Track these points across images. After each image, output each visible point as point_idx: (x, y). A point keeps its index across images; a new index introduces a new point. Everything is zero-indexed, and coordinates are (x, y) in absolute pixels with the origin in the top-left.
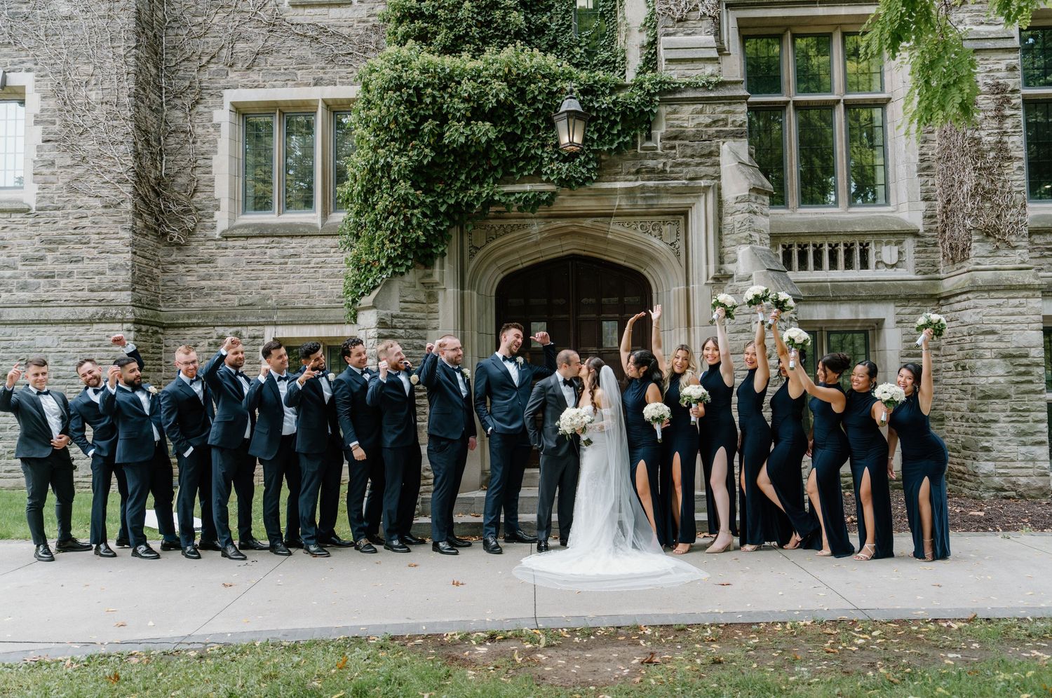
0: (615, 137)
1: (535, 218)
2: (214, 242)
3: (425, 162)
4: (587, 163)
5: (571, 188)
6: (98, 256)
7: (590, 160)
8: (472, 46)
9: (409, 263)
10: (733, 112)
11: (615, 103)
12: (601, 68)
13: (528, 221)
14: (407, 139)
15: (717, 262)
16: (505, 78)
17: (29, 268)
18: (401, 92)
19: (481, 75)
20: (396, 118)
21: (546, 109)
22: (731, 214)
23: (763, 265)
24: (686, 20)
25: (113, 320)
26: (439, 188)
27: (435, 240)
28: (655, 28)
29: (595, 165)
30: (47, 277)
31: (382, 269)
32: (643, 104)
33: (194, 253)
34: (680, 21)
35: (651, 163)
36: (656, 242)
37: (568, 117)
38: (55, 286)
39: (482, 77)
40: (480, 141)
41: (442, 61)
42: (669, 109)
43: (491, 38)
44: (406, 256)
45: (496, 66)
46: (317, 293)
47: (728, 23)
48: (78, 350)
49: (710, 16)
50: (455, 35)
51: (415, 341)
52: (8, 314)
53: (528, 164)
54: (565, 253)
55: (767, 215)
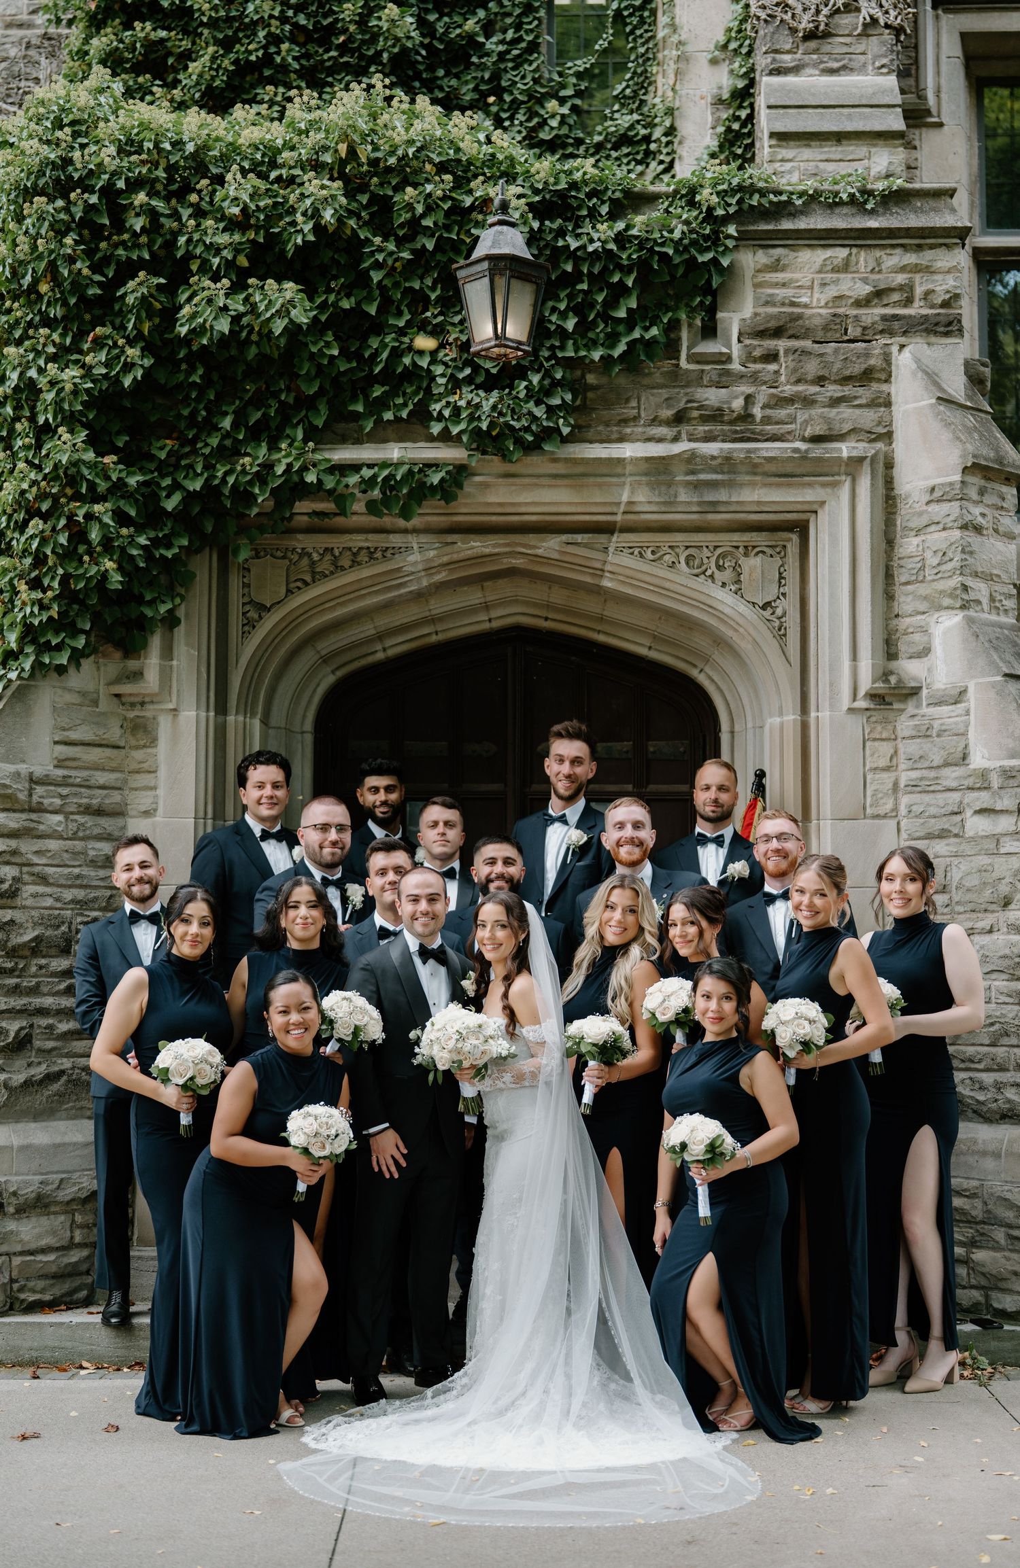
0: (621, 328)
1: (415, 531)
3: (127, 382)
4: (549, 393)
5: (505, 456)
7: (556, 384)
8: (281, 90)
9: (80, 642)
10: (928, 270)
11: (621, 239)
12: (614, 154)
13: (396, 540)
14: (82, 322)
15: (880, 653)
16: (338, 171)
18: (69, 202)
19: (280, 161)
20: (52, 267)
21: (444, 252)
22: (918, 532)
23: (992, 663)
24: (827, 35)
26: (163, 449)
27: (151, 584)
28: (749, 54)
29: (568, 397)
31: (10, 655)
32: (694, 243)
34: (810, 36)
35: (712, 396)
36: (724, 599)
37: (492, 274)
39: (283, 166)
40: (271, 332)
41: (177, 123)
42: (762, 257)
43: (331, 71)
44: (73, 624)
45: (316, 137)
47: (938, 45)
49: (887, 26)
50: (235, 62)
51: (92, 844)
53: (393, 393)
54: (496, 624)
55: (1010, 536)
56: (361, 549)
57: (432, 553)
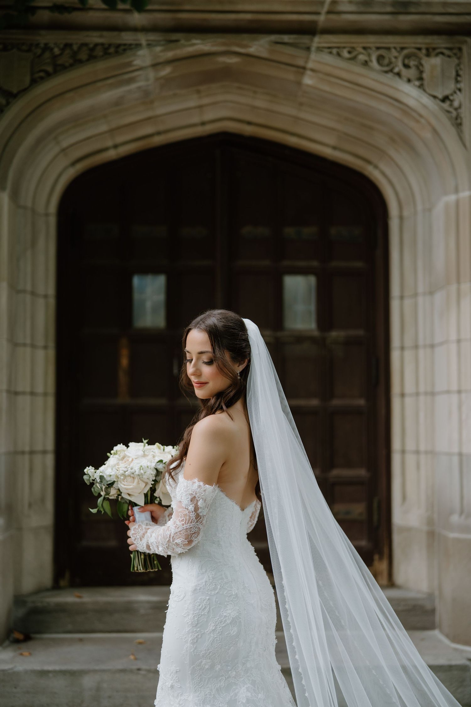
36: (409, 93)
54: (208, 128)
56: (96, 45)
57: (158, 49)
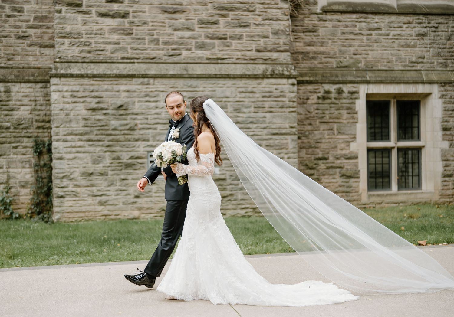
2: (316, 16)
6: (263, 22)
17: (206, 30)
25: (282, 76)
30: (221, 39)
33: (301, 23)
38: (228, 46)
46: (394, 59)
48: (253, 100)
52: (193, 70)
